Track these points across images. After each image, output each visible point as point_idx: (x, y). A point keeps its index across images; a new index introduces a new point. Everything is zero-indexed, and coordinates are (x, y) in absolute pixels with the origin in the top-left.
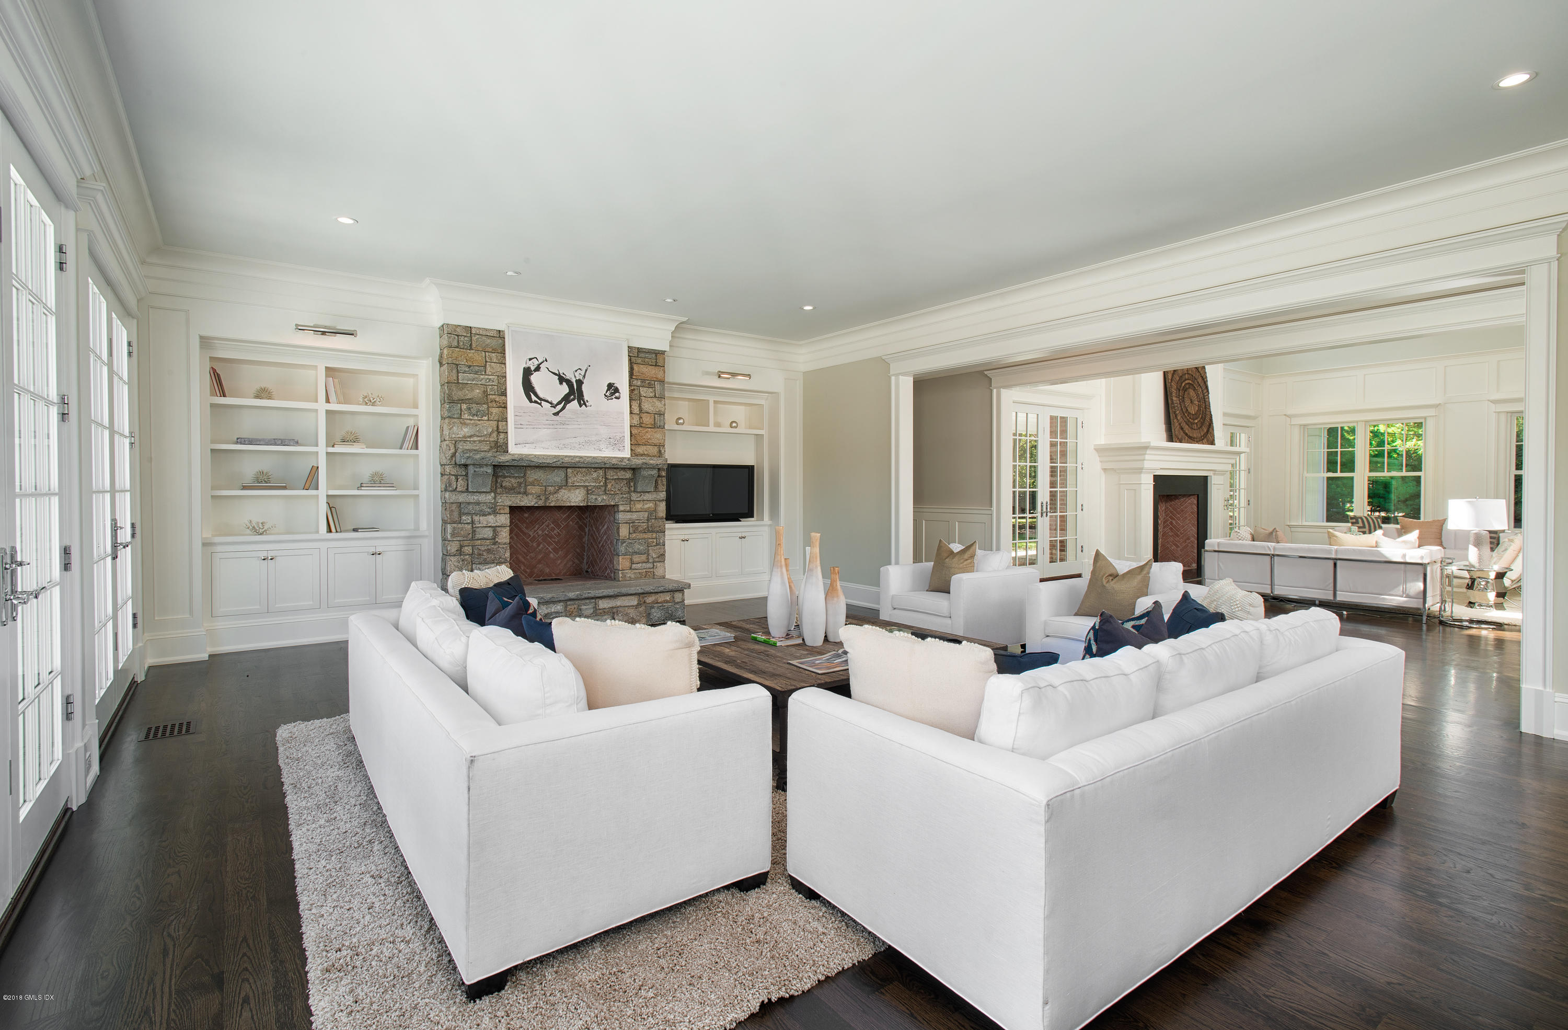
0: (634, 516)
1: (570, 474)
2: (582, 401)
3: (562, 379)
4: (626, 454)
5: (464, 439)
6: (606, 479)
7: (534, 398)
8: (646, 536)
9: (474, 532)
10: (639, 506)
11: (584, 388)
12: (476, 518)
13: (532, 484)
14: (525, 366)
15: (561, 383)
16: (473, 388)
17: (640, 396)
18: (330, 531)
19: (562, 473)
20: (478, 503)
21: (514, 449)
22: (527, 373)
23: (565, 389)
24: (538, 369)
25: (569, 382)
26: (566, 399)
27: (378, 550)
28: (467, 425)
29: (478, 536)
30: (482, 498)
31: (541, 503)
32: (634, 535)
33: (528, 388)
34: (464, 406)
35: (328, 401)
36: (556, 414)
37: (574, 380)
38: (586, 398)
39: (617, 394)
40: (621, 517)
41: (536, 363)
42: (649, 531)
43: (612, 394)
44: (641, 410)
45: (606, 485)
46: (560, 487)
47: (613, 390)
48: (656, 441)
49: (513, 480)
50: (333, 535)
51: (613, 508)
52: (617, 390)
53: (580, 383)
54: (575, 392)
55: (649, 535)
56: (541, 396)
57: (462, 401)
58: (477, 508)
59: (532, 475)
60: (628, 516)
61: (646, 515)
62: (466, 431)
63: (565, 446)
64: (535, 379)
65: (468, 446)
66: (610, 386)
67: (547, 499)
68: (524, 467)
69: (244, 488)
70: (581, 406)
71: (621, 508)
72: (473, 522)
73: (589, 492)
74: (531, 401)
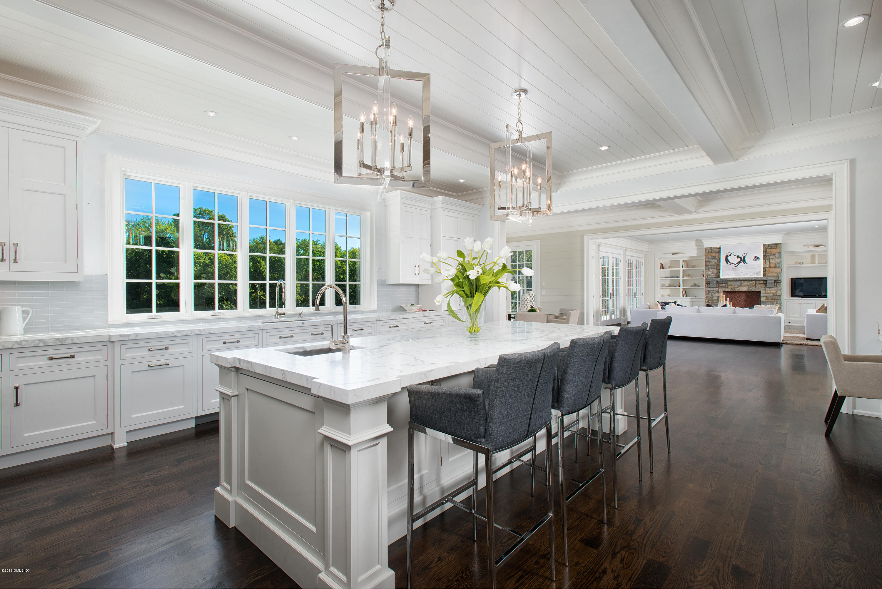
0: (767, 295)
1: (742, 283)
2: (744, 261)
3: (738, 257)
4: (761, 276)
5: (710, 275)
6: (756, 284)
7: (728, 263)
8: (772, 301)
9: (712, 297)
10: (769, 292)
11: (746, 259)
12: (713, 294)
13: (729, 285)
14: (726, 255)
15: (738, 258)
16: (712, 262)
17: (769, 258)
18: (683, 296)
19: (739, 282)
20: (714, 290)
21: (721, 277)
22: (727, 256)
23: (739, 259)
24: (730, 255)
25: (740, 258)
26: (739, 262)
27: (693, 301)
28: (710, 271)
29: (713, 298)
30: (714, 289)
31: (732, 290)
32: (767, 300)
33: (727, 260)
34: (710, 267)
35: (683, 268)
36: (736, 267)
37: (742, 257)
38: (746, 261)
39: (758, 259)
40: (762, 295)
41: (730, 254)
42: (773, 299)
43: (756, 259)
44: (770, 262)
45: (755, 285)
46: (739, 286)
47: (757, 258)
48: (776, 272)
49: (723, 284)
50: (684, 297)
51: (760, 292)
52: (758, 258)
53: (744, 257)
54: (743, 260)
55: (773, 301)
56: (731, 262)
57: (709, 266)
58: (713, 291)
59: (730, 283)
60: (764, 294)
61: (772, 294)
62: (710, 273)
63: (738, 275)
64: (729, 258)
65: (711, 276)
66: (755, 257)
67: (734, 289)
68: (726, 281)
69: (666, 287)
70: (744, 263)
71: (762, 292)
72: (712, 295)
73: (749, 287)
74: (728, 264)
